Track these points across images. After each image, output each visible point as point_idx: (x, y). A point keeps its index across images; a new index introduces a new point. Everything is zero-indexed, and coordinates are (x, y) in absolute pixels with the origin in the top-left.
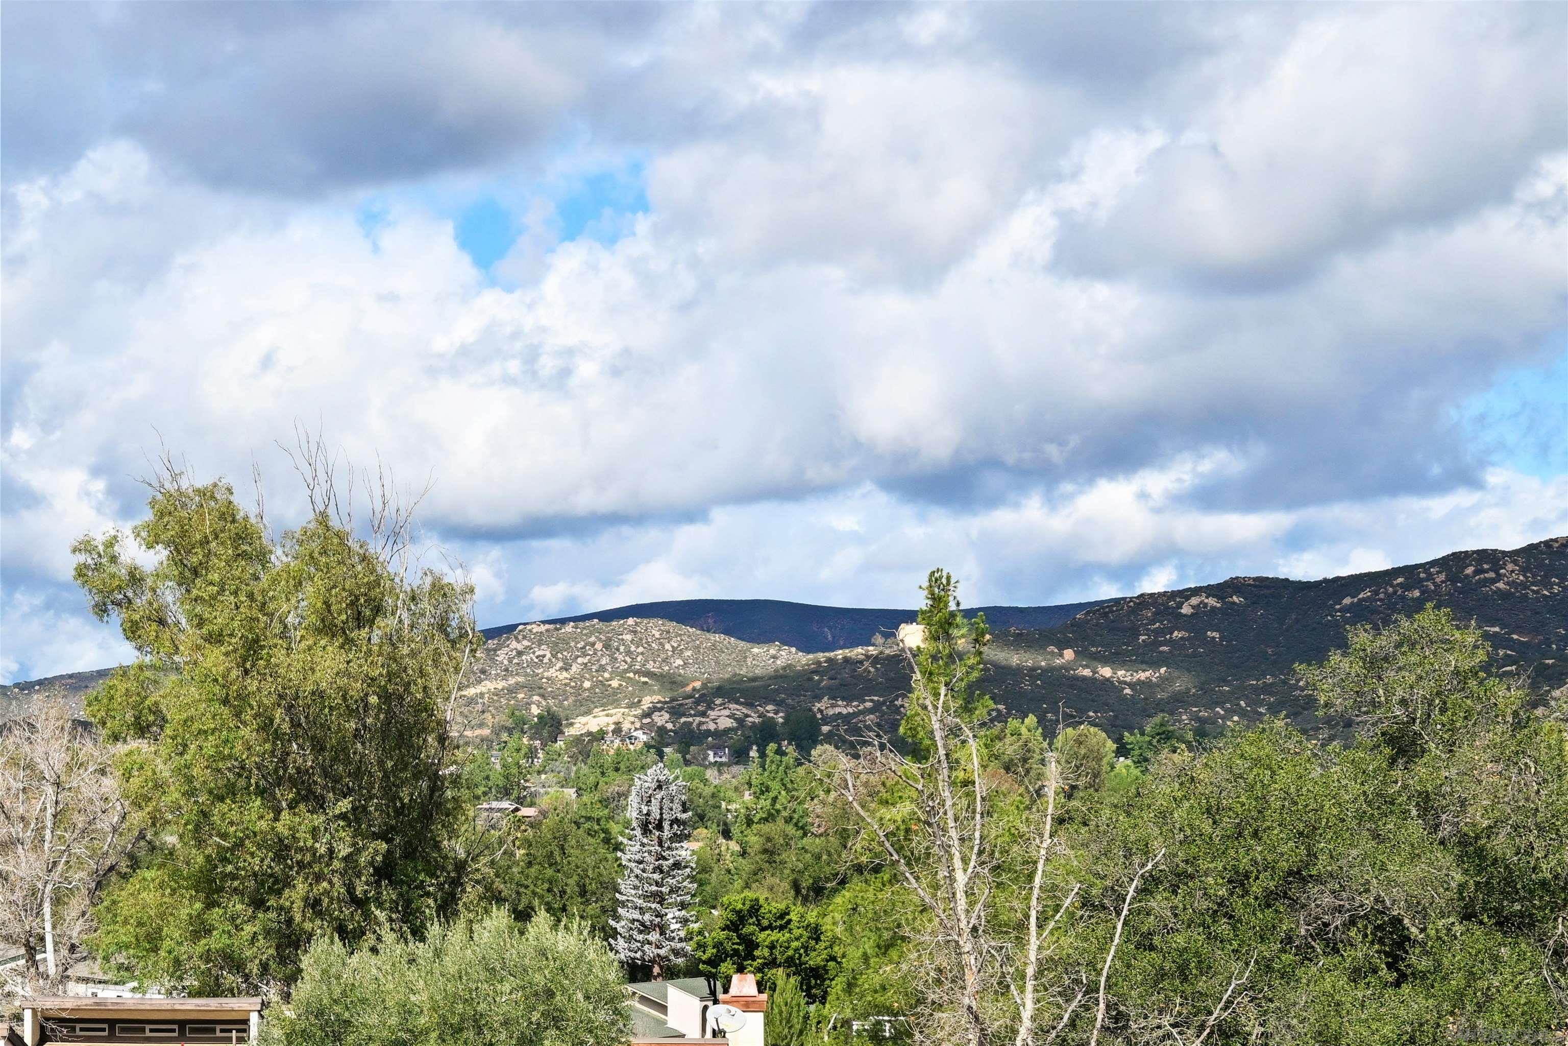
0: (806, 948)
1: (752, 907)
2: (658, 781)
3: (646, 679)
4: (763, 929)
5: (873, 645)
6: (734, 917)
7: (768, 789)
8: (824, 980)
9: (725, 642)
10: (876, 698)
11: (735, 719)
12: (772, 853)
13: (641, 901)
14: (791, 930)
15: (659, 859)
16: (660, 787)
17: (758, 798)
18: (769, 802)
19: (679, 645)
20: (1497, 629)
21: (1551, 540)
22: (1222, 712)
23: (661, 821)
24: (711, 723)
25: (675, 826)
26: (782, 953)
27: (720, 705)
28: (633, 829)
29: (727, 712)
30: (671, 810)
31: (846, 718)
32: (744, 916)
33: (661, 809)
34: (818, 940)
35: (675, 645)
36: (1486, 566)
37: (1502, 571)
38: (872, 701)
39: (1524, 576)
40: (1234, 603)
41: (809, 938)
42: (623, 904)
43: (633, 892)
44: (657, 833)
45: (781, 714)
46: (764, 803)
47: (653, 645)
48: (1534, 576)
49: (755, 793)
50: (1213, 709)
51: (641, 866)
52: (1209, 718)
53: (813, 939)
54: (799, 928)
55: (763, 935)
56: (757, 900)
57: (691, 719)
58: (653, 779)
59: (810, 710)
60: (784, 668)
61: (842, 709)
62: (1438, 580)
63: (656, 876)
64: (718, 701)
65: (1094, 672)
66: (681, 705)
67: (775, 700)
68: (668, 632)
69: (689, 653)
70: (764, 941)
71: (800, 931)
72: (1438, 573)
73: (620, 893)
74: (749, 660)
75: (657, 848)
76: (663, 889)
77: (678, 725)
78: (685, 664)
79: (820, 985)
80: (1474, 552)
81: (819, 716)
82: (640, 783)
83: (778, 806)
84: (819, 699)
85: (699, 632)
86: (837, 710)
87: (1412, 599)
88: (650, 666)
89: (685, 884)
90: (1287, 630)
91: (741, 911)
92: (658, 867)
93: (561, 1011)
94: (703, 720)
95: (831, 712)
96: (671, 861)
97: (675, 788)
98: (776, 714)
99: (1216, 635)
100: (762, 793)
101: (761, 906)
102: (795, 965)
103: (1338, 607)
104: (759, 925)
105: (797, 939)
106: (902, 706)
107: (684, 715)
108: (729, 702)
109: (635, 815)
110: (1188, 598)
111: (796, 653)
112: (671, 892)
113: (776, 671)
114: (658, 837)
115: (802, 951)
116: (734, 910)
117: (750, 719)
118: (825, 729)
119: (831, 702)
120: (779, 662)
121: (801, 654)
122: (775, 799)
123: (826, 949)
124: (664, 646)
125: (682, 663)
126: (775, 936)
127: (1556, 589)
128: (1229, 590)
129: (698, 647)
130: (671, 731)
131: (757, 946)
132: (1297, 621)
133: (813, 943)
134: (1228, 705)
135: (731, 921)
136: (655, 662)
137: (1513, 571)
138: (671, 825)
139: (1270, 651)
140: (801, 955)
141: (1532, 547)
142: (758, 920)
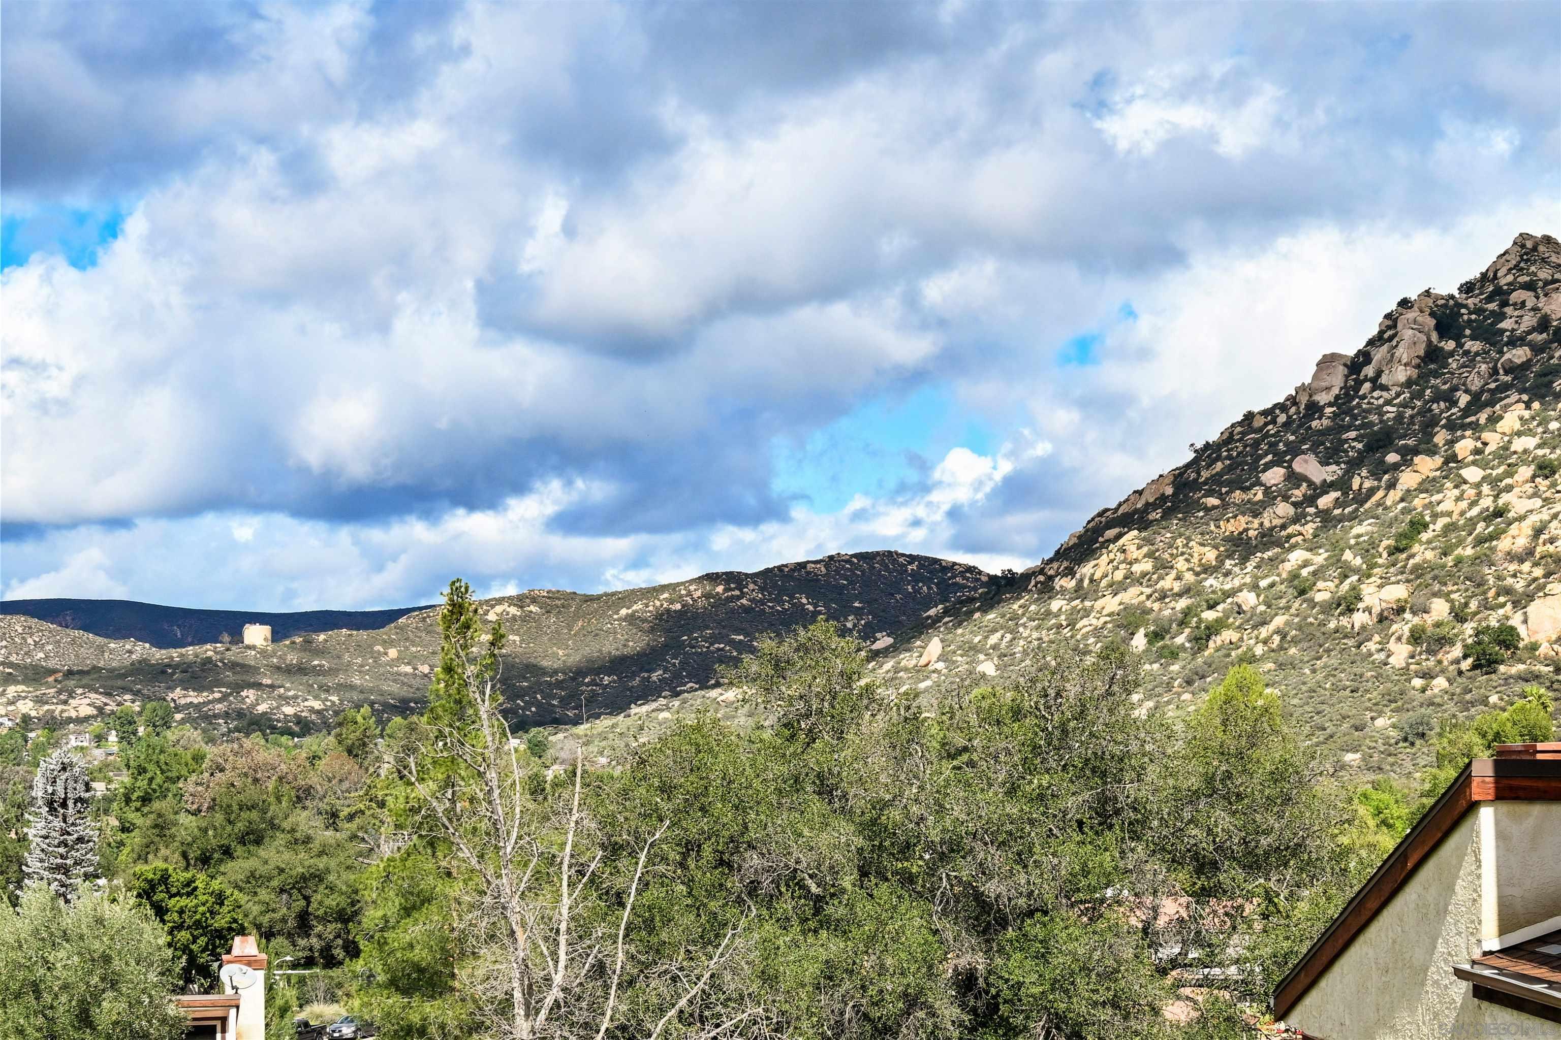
0: (212, 913)
1: (162, 876)
2: (62, 763)
3: (11, 670)
4: (172, 896)
5: (220, 643)
6: (147, 886)
7: (145, 771)
8: (227, 940)
9: (84, 638)
10: (224, 690)
11: (95, 707)
12: (162, 828)
13: (47, 873)
14: (196, 896)
15: (64, 834)
16: (64, 769)
17: (136, 779)
18: (146, 782)
19: (41, 640)
20: (742, 637)
21: (783, 565)
22: (522, 704)
23: (65, 800)
24: (72, 710)
25: (79, 805)
26: (191, 917)
27: (81, 694)
28: (40, 807)
29: (87, 701)
30: (75, 789)
31: (197, 707)
32: (154, 885)
33: (66, 789)
34: (222, 904)
35: (37, 640)
36: (732, 586)
37: (746, 590)
38: (220, 692)
39: (762, 594)
40: (531, 612)
41: (213, 903)
42: (29, 876)
43: (39, 865)
44: (62, 811)
45: (138, 703)
46: (142, 783)
47: (16, 639)
48: (770, 594)
49: (133, 774)
50: (514, 701)
51: (47, 841)
52: (511, 709)
53: (217, 904)
54: (204, 894)
55: (173, 901)
56: (167, 870)
57: (53, 707)
58: (57, 762)
59: (164, 699)
60: (140, 662)
61: (194, 698)
62: (695, 596)
63: (62, 850)
64: (80, 691)
65: (415, 669)
66: (44, 694)
67: (132, 691)
68: (30, 628)
69: (50, 647)
70: (174, 907)
71: (205, 897)
72: (695, 590)
73: (28, 866)
74: (106, 655)
75: (62, 824)
76: (68, 862)
77: (41, 713)
78: (46, 657)
79: (224, 945)
80: (723, 573)
81: (172, 705)
82: (45, 765)
83: (154, 786)
84: (172, 689)
85: (59, 628)
86: (189, 700)
87: (675, 611)
88: (13, 658)
89: (88, 856)
90: (575, 635)
91: (152, 880)
92: (62, 842)
93: (119, 975)
94: (64, 707)
95: (183, 701)
96: (75, 836)
97: (78, 769)
98: (133, 703)
99: (517, 638)
100: (140, 774)
101: (170, 876)
102: (203, 928)
103: (615, 617)
104: (168, 892)
105: (204, 904)
106: (247, 697)
107: (47, 703)
108: (89, 691)
109: (40, 794)
110: (493, 607)
111: (150, 649)
112: (76, 864)
113: (132, 664)
114: (63, 814)
115: (208, 915)
116: (146, 879)
117: (108, 707)
118: (178, 717)
119: (183, 692)
120: (134, 657)
121: (154, 649)
122: (151, 780)
123: (229, 912)
124: (26, 641)
125: (43, 656)
126: (184, 902)
127: (787, 606)
128: (528, 601)
129: (59, 642)
130: (35, 718)
131: (167, 911)
132: (583, 627)
133: (218, 907)
134: (527, 698)
135: (143, 890)
136: (18, 654)
137: (753, 590)
138: (75, 803)
139: (561, 653)
140: (207, 919)
141: (768, 571)
142: (167, 888)
